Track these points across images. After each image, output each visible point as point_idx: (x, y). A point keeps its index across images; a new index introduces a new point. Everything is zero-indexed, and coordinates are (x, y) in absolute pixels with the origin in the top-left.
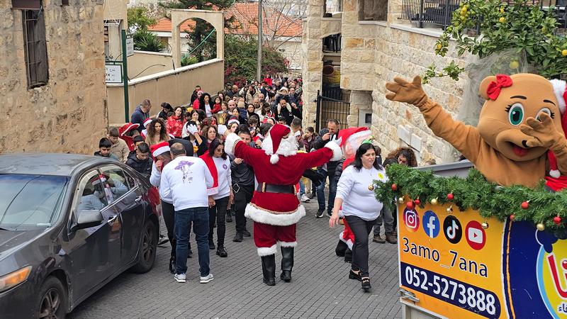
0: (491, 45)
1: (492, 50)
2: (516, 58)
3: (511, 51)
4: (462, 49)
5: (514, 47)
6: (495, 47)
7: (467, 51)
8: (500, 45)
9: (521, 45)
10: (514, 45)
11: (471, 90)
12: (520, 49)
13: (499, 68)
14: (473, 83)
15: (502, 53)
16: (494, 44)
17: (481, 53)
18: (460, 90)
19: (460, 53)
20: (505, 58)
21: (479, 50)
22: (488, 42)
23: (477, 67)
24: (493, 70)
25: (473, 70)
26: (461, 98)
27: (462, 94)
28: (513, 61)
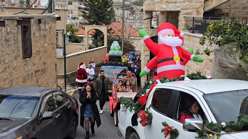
0: (224, 41)
1: (225, 43)
3: (233, 43)
4: (211, 42)
7: (213, 44)
8: (228, 41)
9: (237, 41)
10: (234, 41)
11: (215, 60)
12: (237, 43)
13: (228, 51)
14: (216, 57)
15: (229, 44)
16: (225, 40)
17: (219, 44)
18: (211, 60)
19: (211, 44)
20: (230, 46)
21: (218, 43)
22: (223, 40)
23: (218, 50)
24: (225, 51)
25: (216, 52)
26: (211, 64)
27: (211, 62)
28: (234, 48)
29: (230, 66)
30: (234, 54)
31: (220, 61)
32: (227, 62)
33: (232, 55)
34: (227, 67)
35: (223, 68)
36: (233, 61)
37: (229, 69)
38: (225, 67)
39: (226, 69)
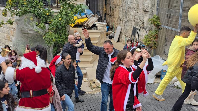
0: (22, 12)
2: (32, 17)
3: (30, 14)
4: (12, 14)
5: (30, 13)
6: (24, 13)
7: (14, 15)
8: (26, 12)
9: (33, 12)
10: (30, 12)
11: (18, 28)
12: (33, 13)
13: (27, 20)
14: (18, 26)
15: (27, 15)
16: (23, 12)
17: (19, 15)
18: (14, 28)
19: (12, 16)
20: (28, 16)
24: (25, 21)
25: (17, 21)
26: (15, 31)
27: (15, 30)
28: (31, 18)
29: (30, 32)
30: (31, 23)
31: (21, 28)
32: (27, 29)
33: (30, 23)
34: (28, 33)
35: (24, 34)
36: (32, 28)
37: (30, 35)
38: (26, 33)
39: (27, 35)
